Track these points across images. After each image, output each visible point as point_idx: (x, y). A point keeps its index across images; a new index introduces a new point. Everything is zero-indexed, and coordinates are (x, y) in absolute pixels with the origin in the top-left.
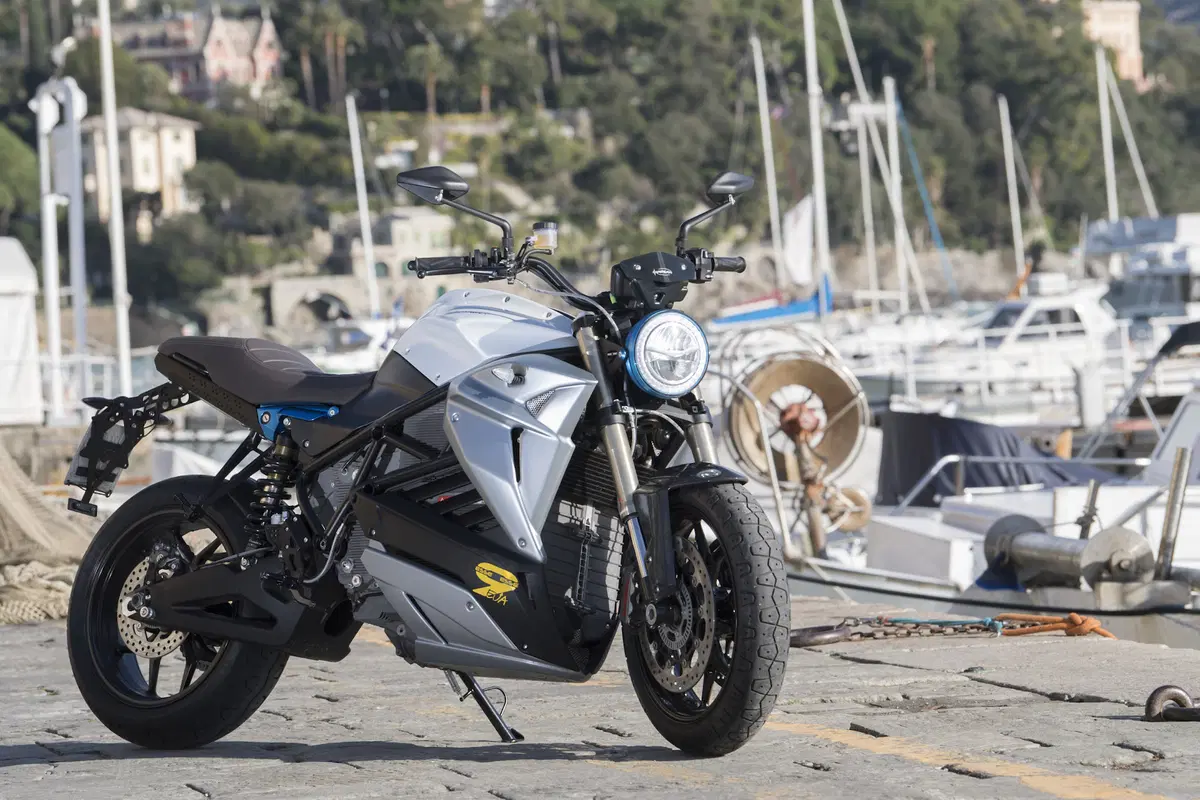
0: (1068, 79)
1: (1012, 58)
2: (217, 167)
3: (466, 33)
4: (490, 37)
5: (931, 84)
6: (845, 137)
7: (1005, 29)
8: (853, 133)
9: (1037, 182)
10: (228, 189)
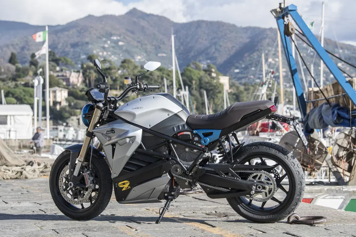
0: (217, 89)
1: (208, 85)
2: (71, 98)
3: (115, 76)
4: (119, 77)
5: (194, 89)
6: (180, 97)
7: (207, 80)
8: (181, 96)
9: (211, 106)
10: (73, 101)
